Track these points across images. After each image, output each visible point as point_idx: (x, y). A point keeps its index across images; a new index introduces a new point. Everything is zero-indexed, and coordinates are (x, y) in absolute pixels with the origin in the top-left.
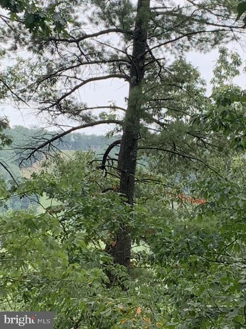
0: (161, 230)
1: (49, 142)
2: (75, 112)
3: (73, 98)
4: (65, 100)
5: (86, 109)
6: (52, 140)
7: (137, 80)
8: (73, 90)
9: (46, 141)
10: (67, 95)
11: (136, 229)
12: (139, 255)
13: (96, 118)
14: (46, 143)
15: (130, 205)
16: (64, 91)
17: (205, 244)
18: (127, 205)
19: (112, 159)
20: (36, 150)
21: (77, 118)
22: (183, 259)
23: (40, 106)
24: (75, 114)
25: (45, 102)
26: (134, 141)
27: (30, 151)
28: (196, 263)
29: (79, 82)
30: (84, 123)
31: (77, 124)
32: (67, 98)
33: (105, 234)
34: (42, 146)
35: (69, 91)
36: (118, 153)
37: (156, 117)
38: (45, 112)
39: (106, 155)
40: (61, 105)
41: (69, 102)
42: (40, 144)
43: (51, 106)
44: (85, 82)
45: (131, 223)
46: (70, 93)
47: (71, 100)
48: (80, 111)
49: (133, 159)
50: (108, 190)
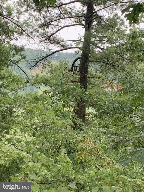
0: (100, 101)
1: (45, 58)
2: (58, 43)
4: (52, 37)
5: (63, 41)
8: (57, 32)
9: (43, 57)
10: (53, 34)
11: (88, 101)
12: (90, 114)
13: (68, 45)
14: (43, 59)
15: (84, 89)
16: (52, 32)
17: (123, 109)
19: (76, 67)
20: (38, 62)
21: (59, 45)
23: (40, 40)
25: (43, 38)
26: (87, 58)
27: (35, 63)
28: (118, 118)
29: (60, 28)
30: (62, 48)
32: (54, 36)
33: (73, 104)
34: (41, 60)
35: (54, 32)
36: (79, 63)
38: (43, 43)
39: (73, 64)
40: (51, 39)
43: (46, 40)
44: (62, 28)
45: (86, 98)
47: (56, 36)
48: (60, 42)
49: (87, 67)
50: (74, 82)
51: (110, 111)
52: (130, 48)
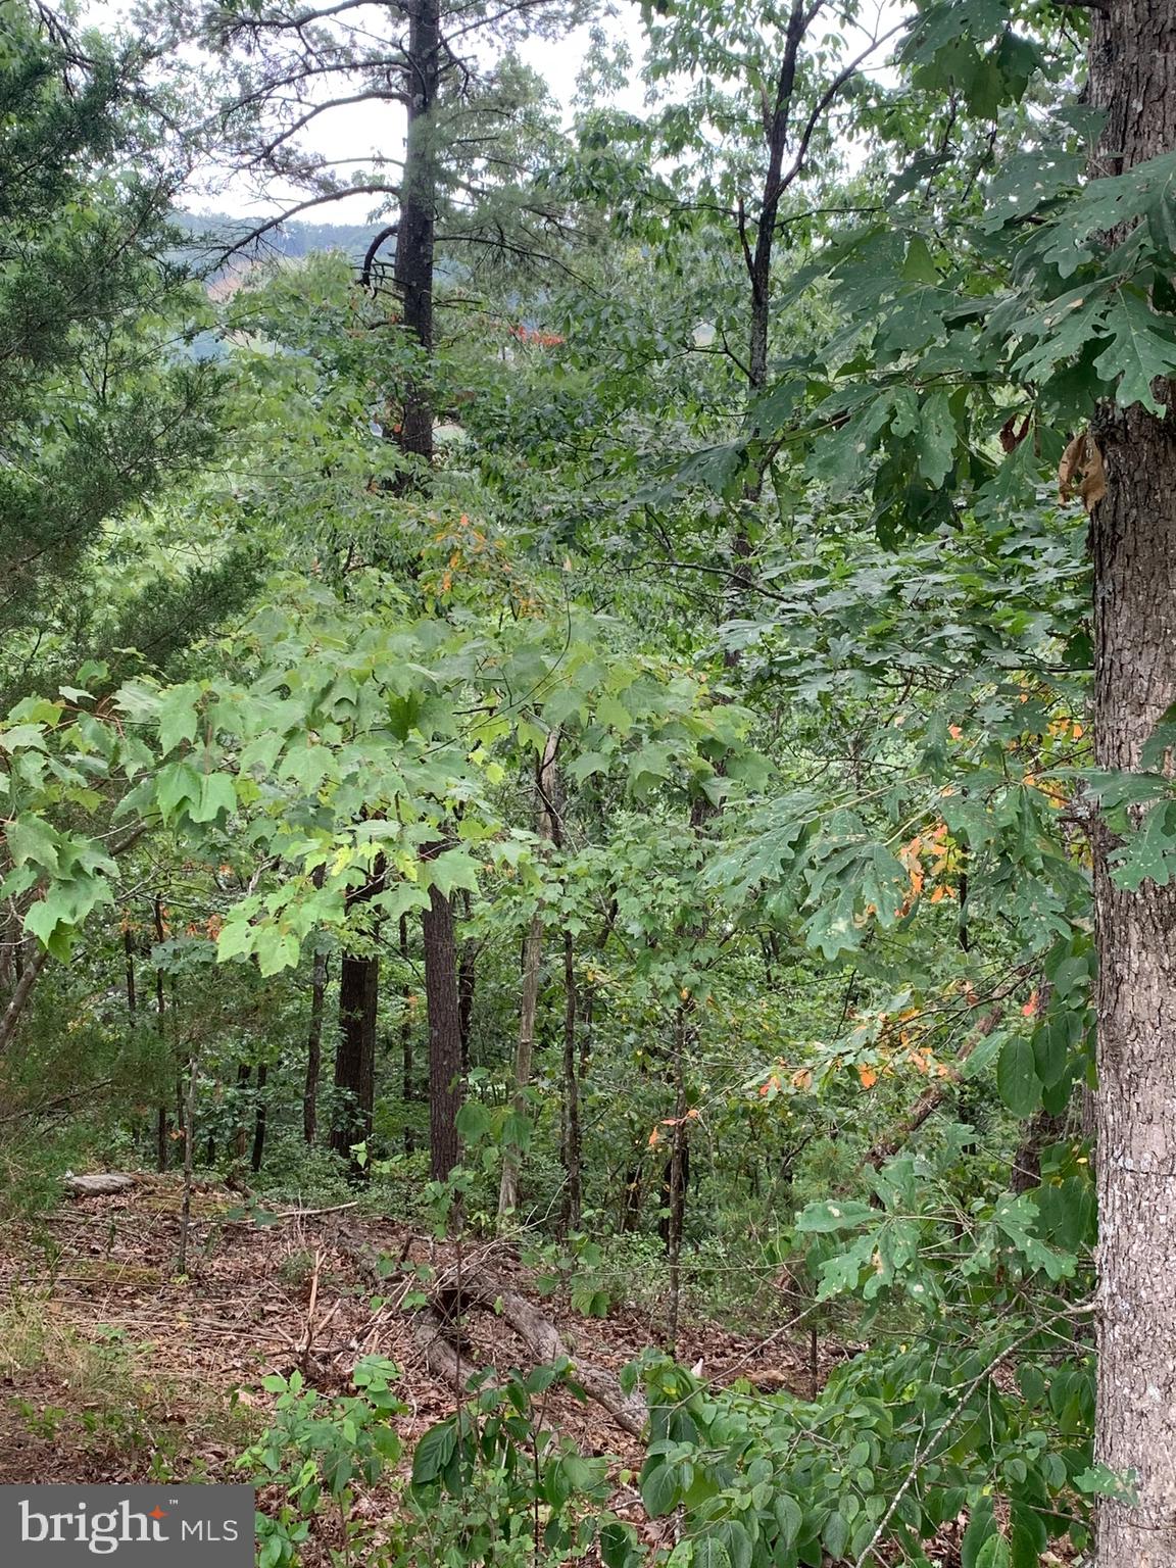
0: (484, 394)
1: (257, 233)
2: (302, 172)
3: (297, 144)
4: (282, 148)
5: (325, 164)
6: (262, 230)
7: (424, 102)
8: (296, 127)
9: (251, 232)
10: (284, 136)
11: (440, 393)
12: (448, 446)
13: (345, 184)
14: (251, 237)
15: (424, 349)
16: (279, 130)
17: (570, 419)
18: (419, 348)
19: (383, 265)
20: (232, 251)
21: (307, 183)
22: (529, 449)
23: (234, 160)
24: (303, 177)
25: (242, 153)
26: (427, 225)
27: (223, 253)
28: (553, 455)
29: (308, 110)
30: (322, 194)
31: (309, 196)
32: (286, 143)
33: (382, 409)
34: (243, 243)
35: (288, 128)
36: (394, 251)
37: (465, 179)
38: (244, 173)
39: (370, 256)
40: (274, 159)
41: (290, 152)
42: (240, 238)
43: (255, 161)
44: (318, 109)
45: (429, 384)
46: (290, 133)
47: (294, 147)
48: (311, 169)
49: (426, 261)
50: (378, 325)
51: (522, 432)
52: (589, 183)
